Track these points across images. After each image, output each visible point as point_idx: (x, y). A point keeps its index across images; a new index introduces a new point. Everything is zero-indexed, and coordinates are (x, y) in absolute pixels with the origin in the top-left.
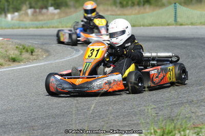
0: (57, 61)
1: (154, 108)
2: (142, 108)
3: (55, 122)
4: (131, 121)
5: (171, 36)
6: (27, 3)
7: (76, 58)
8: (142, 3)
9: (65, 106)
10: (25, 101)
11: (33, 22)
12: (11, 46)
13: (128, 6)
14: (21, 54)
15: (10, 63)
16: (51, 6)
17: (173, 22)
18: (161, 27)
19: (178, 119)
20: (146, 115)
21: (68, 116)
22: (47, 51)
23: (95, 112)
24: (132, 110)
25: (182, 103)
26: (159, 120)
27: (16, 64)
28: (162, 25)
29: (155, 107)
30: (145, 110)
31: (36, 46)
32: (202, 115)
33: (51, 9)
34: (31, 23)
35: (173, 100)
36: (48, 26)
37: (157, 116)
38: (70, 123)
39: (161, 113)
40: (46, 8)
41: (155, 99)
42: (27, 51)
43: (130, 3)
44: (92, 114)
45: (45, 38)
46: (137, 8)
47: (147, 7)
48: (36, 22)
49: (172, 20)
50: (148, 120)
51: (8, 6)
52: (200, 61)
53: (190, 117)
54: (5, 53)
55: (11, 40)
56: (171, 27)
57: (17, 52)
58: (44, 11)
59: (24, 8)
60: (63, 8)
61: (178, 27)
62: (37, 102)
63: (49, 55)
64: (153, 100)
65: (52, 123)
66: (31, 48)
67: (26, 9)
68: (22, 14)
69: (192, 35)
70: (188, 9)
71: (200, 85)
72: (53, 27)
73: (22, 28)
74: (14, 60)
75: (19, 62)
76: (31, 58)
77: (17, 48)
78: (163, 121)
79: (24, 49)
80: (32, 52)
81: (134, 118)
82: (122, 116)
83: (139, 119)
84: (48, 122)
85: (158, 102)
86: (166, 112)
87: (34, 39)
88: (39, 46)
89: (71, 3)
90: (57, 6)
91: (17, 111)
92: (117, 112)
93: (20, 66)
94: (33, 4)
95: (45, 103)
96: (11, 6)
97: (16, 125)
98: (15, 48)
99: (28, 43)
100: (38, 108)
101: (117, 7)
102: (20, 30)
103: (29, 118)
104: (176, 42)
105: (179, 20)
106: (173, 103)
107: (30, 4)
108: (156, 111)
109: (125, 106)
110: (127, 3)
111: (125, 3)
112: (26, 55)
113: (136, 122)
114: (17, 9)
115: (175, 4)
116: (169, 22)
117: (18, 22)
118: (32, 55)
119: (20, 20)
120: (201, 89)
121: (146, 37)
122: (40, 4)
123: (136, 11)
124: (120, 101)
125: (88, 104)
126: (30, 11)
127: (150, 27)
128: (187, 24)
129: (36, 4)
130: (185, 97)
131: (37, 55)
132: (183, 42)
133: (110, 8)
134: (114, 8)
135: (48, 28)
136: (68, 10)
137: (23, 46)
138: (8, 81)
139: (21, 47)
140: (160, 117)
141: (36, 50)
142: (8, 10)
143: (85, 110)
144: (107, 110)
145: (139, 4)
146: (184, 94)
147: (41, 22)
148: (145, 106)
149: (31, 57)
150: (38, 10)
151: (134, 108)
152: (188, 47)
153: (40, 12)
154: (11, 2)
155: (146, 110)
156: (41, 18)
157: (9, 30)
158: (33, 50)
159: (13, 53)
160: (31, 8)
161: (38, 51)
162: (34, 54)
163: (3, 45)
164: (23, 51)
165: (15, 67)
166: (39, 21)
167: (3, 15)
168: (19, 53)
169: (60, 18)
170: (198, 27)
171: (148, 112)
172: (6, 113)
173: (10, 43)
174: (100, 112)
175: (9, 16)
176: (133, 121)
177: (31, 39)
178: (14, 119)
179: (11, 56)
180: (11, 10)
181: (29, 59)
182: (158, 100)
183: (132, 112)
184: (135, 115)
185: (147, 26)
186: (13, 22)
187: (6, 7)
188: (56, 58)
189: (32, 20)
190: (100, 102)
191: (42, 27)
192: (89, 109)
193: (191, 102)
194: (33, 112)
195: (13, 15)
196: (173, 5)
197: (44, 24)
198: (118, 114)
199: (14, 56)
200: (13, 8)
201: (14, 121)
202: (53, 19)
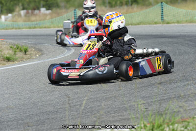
0: (50, 60)
1: (144, 104)
2: (132, 103)
3: (49, 119)
4: (121, 116)
5: (159, 34)
6: (20, 4)
7: (68, 56)
8: (130, 3)
9: (58, 103)
10: (20, 99)
11: (26, 23)
12: (5, 46)
13: (117, 6)
14: (15, 54)
15: (5, 62)
16: (43, 7)
17: (160, 20)
18: (148, 25)
19: (166, 114)
20: (136, 110)
21: (61, 113)
22: (40, 50)
23: (87, 108)
24: (123, 106)
25: (170, 98)
26: (148, 115)
27: (10, 63)
28: (149, 24)
29: (144, 102)
30: (134, 105)
31: (29, 45)
32: (190, 109)
33: (43, 10)
34: (24, 23)
35: (162, 96)
36: (41, 26)
37: (147, 111)
38: (64, 119)
39: (150, 108)
40: (38, 9)
41: (144, 95)
42: (21, 51)
43: (118, 2)
44: (84, 110)
45: (38, 37)
46: (125, 7)
47: (135, 6)
48: (29, 23)
50: (138, 115)
51: (2, 7)
52: (187, 58)
53: (178, 112)
55: (5, 40)
56: (158, 25)
57: (11, 52)
58: (36, 12)
59: (17, 9)
60: (54, 9)
61: (165, 25)
62: (31, 99)
63: (42, 54)
64: (142, 96)
65: (46, 119)
66: (24, 47)
67: (20, 11)
68: (16, 15)
69: (179, 33)
70: (174, 8)
71: (187, 81)
72: (45, 28)
73: (16, 29)
74: (8, 60)
75: (14, 62)
76: (25, 58)
77: (11, 47)
78: (152, 115)
79: (18, 48)
80: (25, 52)
81: (125, 114)
82: (113, 112)
83: (129, 114)
84: (42, 118)
85: (147, 97)
86: (155, 107)
87: (28, 39)
88: (32, 45)
89: (62, 4)
90: (49, 7)
92: (108, 108)
93: (15, 65)
94: (26, 6)
95: (39, 100)
96: (5, 8)
97: (12, 122)
98: (9, 48)
99: (22, 43)
100: (32, 105)
101: (106, 7)
102: (14, 30)
103: (24, 115)
104: (163, 40)
105: (165, 18)
106: (161, 98)
107: (23, 5)
108: (145, 106)
109: (115, 101)
110: (116, 3)
111: (114, 3)
112: (20, 54)
113: (126, 117)
114: (10, 11)
115: (162, 3)
116: (156, 20)
117: (11, 23)
118: (25, 54)
119: (13, 21)
120: (188, 84)
122: (32, 5)
123: (125, 11)
124: (111, 97)
125: (80, 101)
126: (23, 12)
127: (138, 26)
128: (174, 23)
129: (28, 5)
130: (172, 92)
131: (31, 54)
132: (170, 40)
133: (99, 8)
134: (103, 8)
135: (41, 28)
136: (58, 11)
137: (17, 46)
138: (3, 80)
139: (15, 47)
140: (150, 112)
141: (29, 50)
142: (2, 11)
143: (78, 107)
144: (99, 106)
145: (127, 4)
146: (171, 89)
147: (33, 23)
148: (134, 102)
149: (25, 56)
150: (30, 11)
151: (124, 104)
152: (175, 45)
153: (32, 13)
154: (5, 4)
155: (136, 106)
156: (33, 18)
157: (3, 30)
158: (27, 49)
159: (7, 53)
160: (24, 9)
161: (31, 51)
162: (27, 53)
164: (18, 50)
165: (10, 66)
166: (32, 21)
168: (13, 53)
169: (52, 18)
170: (184, 24)
171: (137, 107)
172: (2, 111)
173: (4, 43)
174: (91, 108)
175: (3, 17)
176: (124, 116)
177: (24, 39)
178: (10, 116)
179: (5, 56)
181: (23, 58)
182: (147, 96)
183: (122, 107)
184: (126, 110)
185: (136, 25)
186: (7, 22)
188: (49, 57)
189: (25, 21)
190: (91, 98)
191: (35, 28)
192: (81, 105)
193: (178, 97)
194: (28, 109)
195: (7, 17)
196: (160, 4)
197: (37, 24)
198: (109, 110)
199: (8, 56)
200: (6, 10)
201: (10, 118)
202: (44, 19)
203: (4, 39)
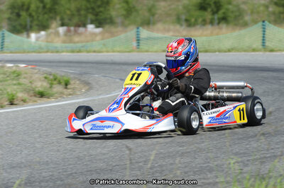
0: (100, 97)
2: (219, 162)
4: (204, 179)
6: (58, 18)
8: (217, 21)
9: (113, 157)
11: (67, 45)
12: (37, 76)
13: (198, 24)
14: (51, 87)
15: (36, 99)
16: (91, 23)
17: (261, 47)
18: (243, 53)
19: (270, 178)
20: (225, 171)
21: (117, 172)
22: (87, 83)
24: (206, 165)
25: (275, 156)
26: (244, 178)
27: (44, 100)
28: (245, 51)
30: (223, 165)
31: (72, 76)
33: (91, 27)
34: (64, 45)
35: (262, 152)
36: (88, 49)
37: (241, 172)
39: (246, 169)
40: (84, 25)
41: (237, 150)
42: (60, 83)
43: (200, 20)
44: (151, 168)
45: (84, 65)
46: (209, 27)
47: (223, 26)
48: (71, 45)
49: (258, 44)
50: (228, 179)
51: (32, 22)
54: (29, 85)
55: (37, 68)
56: (257, 53)
57: (45, 84)
58: (81, 30)
59: (54, 25)
60: (107, 27)
61: (268, 53)
62: (74, 151)
63: (91, 88)
64: (234, 151)
66: (65, 78)
67: (57, 27)
68: (51, 33)
70: (280, 29)
72: (94, 52)
73: (52, 52)
74: (42, 95)
75: (49, 98)
76: (66, 93)
77: (46, 78)
78: (249, 179)
79: (55, 79)
80: (66, 85)
81: (209, 176)
82: (192, 173)
83: (216, 177)
85: (241, 154)
86: (253, 168)
87: (70, 67)
88: (76, 76)
89: (119, 20)
90: (99, 24)
91: (47, 163)
92: (186, 167)
93: (50, 103)
94: (66, 21)
95: (86, 153)
96: (35, 22)
97: (46, 182)
98: (43, 79)
99: (61, 72)
100: (76, 159)
101: (181, 25)
102: (49, 54)
103: (65, 173)
104: (265, 74)
105: (267, 44)
106: (262, 156)
107: (62, 19)
108: (239, 166)
109: (196, 158)
110: (196, 20)
111: (193, 20)
112: (58, 88)
113: (211, 181)
114: (44, 27)
115: (264, 22)
116: (254, 46)
118: (66, 88)
119: (47, 42)
121: (223, 66)
122: (76, 20)
123: (209, 32)
124: (189, 152)
125: (145, 156)
126: (62, 30)
127: (228, 53)
128: (280, 50)
129: (70, 20)
130: (278, 148)
131: (74, 89)
132: (275, 74)
133: (172, 27)
134: (178, 27)
135: (88, 52)
136: (113, 29)
137: (54, 76)
138: (33, 123)
139: (51, 77)
140: (246, 175)
141: (72, 82)
142: (31, 27)
143: (141, 164)
144: (172, 164)
145: (211, 23)
146: (277, 143)
147: (78, 45)
149: (65, 91)
150: (72, 28)
151: (209, 163)
152: (282, 81)
153: (75, 31)
154: (35, 17)
155: (226, 166)
156: (76, 39)
157: (34, 54)
158: (68, 81)
159: (40, 85)
160: (63, 25)
161: (75, 84)
162: (68, 86)
163: (26, 74)
164: (55, 82)
165: (43, 104)
166: (74, 43)
167: (25, 34)
168: (49, 86)
169: (103, 39)
172: (32, 167)
173: (36, 71)
174: (161, 166)
175: (33, 36)
176: (208, 179)
177: (65, 66)
178: (44, 174)
179: (37, 89)
180: (35, 27)
181: (62, 93)
182: (242, 152)
183: (206, 167)
184: (211, 170)
185: (225, 52)
186: (39, 43)
187: (29, 24)
188: (100, 93)
189: (64, 42)
190: (161, 153)
191: (79, 51)
192: (146, 162)
194: (69, 165)
195: (38, 35)
196: (261, 23)
197: (82, 47)
198: (186, 170)
199: (41, 90)
200: (38, 25)
201: (44, 177)
202: (93, 41)
203: (36, 65)
